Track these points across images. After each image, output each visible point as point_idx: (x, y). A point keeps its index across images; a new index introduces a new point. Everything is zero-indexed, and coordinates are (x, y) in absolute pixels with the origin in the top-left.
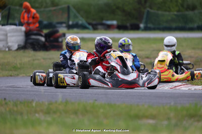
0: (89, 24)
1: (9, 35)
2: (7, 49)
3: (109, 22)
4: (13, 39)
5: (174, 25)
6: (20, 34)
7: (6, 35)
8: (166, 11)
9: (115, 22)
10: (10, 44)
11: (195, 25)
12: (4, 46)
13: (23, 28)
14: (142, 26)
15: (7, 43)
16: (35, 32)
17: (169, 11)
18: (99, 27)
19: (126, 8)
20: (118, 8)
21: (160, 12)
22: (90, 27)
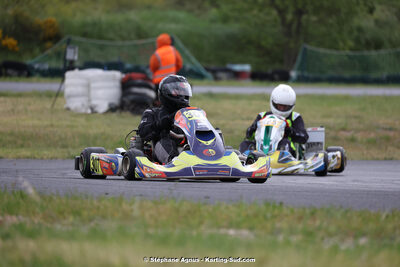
0: (207, 70)
1: (93, 85)
2: (89, 111)
3: (238, 68)
4: (100, 93)
5: (347, 75)
6: (112, 84)
7: (88, 86)
8: (330, 47)
9: (247, 68)
10: (94, 102)
11: (384, 74)
12: (83, 105)
13: (118, 75)
14: (293, 74)
15: (89, 100)
16: (140, 81)
17: (337, 49)
18: (222, 75)
19: (263, 43)
20: (250, 42)
21: (322, 50)
22: (209, 75)
